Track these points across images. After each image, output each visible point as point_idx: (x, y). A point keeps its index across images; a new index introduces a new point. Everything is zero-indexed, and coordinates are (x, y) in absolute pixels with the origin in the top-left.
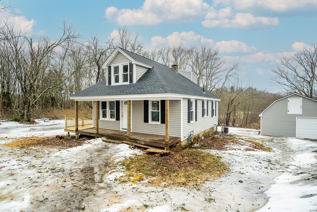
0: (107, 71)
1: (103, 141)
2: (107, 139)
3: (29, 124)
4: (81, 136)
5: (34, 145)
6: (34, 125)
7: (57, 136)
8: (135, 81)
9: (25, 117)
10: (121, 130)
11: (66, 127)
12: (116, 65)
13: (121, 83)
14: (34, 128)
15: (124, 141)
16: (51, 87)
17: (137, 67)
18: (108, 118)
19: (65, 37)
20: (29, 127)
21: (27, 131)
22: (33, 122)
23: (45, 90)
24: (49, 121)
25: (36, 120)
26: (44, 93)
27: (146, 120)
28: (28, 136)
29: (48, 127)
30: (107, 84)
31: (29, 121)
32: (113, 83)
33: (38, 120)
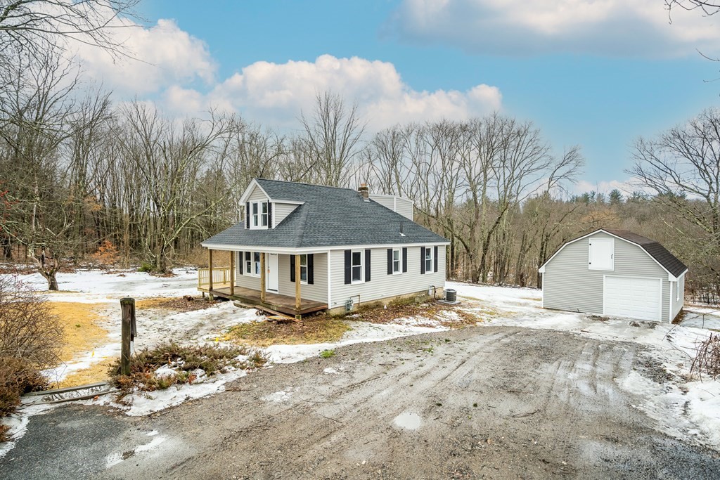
0: (245, 208)
1: (235, 305)
2: (242, 302)
3: (164, 277)
4: (216, 299)
5: (154, 306)
6: (170, 279)
7: (185, 297)
8: (274, 226)
9: (158, 266)
10: (267, 291)
11: (200, 285)
12: (255, 201)
13: (260, 227)
14: (168, 283)
15: (256, 306)
16: (194, 217)
17: (277, 206)
18: (253, 274)
19: (214, 133)
20: (163, 281)
21: (157, 289)
22: (170, 274)
23: (187, 222)
24: (195, 271)
25: (175, 271)
26: (184, 226)
27: (293, 279)
28: (153, 296)
29: (188, 283)
30: (246, 228)
31: (163, 271)
32: (252, 227)
33: (178, 269)
